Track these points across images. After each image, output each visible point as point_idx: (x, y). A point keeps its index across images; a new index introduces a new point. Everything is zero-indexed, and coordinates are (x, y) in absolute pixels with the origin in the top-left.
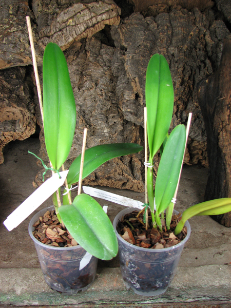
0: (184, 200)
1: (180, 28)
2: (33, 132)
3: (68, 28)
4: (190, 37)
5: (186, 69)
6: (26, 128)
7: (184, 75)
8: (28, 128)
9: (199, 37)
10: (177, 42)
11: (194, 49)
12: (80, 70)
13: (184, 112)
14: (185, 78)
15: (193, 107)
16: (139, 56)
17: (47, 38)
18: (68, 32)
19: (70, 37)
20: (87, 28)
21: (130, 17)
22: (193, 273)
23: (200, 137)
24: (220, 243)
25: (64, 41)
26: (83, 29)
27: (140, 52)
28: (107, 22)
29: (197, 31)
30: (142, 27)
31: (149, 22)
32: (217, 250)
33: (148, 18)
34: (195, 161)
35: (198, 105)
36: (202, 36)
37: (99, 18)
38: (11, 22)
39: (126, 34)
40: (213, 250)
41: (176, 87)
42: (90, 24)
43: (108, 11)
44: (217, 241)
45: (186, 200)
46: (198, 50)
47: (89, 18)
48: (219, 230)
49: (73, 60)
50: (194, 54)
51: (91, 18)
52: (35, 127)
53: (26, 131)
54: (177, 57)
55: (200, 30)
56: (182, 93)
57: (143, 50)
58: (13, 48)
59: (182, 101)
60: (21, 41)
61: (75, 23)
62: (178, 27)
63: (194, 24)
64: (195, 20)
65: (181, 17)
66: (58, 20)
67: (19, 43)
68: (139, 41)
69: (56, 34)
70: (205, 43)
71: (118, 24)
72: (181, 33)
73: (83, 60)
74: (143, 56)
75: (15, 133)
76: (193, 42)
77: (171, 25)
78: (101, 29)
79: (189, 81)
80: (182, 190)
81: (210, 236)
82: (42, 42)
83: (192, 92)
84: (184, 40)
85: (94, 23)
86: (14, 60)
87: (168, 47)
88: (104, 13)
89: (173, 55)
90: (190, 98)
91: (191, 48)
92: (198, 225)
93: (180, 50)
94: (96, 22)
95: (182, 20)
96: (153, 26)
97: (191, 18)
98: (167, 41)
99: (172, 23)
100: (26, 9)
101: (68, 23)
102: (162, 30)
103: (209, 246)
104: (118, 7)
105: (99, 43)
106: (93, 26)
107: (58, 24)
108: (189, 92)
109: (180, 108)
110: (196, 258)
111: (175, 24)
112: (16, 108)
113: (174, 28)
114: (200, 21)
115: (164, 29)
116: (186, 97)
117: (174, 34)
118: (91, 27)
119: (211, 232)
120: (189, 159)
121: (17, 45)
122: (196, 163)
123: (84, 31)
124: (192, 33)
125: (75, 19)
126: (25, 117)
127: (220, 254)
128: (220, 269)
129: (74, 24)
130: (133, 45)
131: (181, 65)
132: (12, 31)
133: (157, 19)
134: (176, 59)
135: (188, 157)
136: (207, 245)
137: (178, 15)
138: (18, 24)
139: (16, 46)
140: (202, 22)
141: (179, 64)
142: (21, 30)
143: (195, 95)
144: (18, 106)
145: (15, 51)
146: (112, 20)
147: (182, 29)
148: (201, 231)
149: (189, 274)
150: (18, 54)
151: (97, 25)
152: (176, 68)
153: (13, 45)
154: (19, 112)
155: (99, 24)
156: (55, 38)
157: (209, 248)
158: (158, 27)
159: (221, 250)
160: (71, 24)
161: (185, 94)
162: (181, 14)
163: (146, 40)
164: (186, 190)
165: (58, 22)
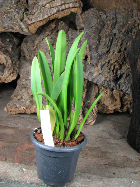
0: (113, 134)
1: (121, 19)
2: (15, 78)
3: (45, 9)
4: (128, 25)
5: (123, 44)
6: (10, 75)
7: (121, 48)
8: (12, 75)
9: (134, 26)
10: (119, 27)
11: (130, 32)
12: (52, 42)
13: (119, 70)
14: (122, 49)
15: (126, 68)
16: (91, 33)
17: (31, 15)
18: (45, 11)
19: (46, 15)
20: (58, 11)
21: (89, 10)
22: (108, 182)
23: (129, 90)
24: (136, 166)
25: (41, 17)
26: (55, 11)
27: (92, 30)
28: (73, 10)
29: (133, 21)
30: (96, 17)
31: (101, 15)
32: (133, 170)
33: (101, 12)
34: (125, 109)
35: (129, 67)
36: (137, 25)
37: (67, 6)
38: (12, 6)
39: (84, 19)
40: (130, 170)
41: (115, 53)
42: (61, 9)
43: (73, 2)
44: (134, 164)
45: (114, 134)
46: (132, 33)
47: (60, 4)
48: (137, 156)
49: (49, 35)
50: (130, 34)
51: (61, 5)
52: (16, 75)
53: (10, 76)
54: (118, 36)
55: (135, 21)
56: (119, 58)
57: (95, 30)
58: (10, 20)
59: (118, 63)
60: (16, 17)
61: (51, 7)
62: (120, 18)
63: (132, 17)
64: (132, 15)
65: (123, 12)
66: (40, 4)
67: (14, 18)
68: (92, 24)
69: (37, 12)
70: (138, 30)
71: (80, 13)
72: (122, 21)
73: (55, 36)
74: (94, 33)
75: (2, 77)
76: (130, 28)
77: (116, 17)
78: (68, 14)
79: (125, 51)
80: (112, 128)
81: (128, 160)
82: (28, 17)
83: (126, 59)
84: (123, 26)
85: (63, 9)
86: (8, 27)
87: (112, 29)
88: (70, 3)
89: (115, 35)
90: (125, 62)
91: (128, 31)
92: (120, 151)
93: (120, 32)
94: (65, 8)
95: (123, 14)
96: (104, 17)
97: (130, 13)
98: (112, 26)
99: (117, 16)
100: (24, 3)
101: (46, 6)
102: (109, 19)
103: (127, 166)
104: (80, 1)
105: (67, 27)
106: (63, 10)
107: (40, 7)
108: (124, 58)
109: (116, 68)
110: (114, 174)
111: (118, 16)
112: (2, 55)
113: (117, 19)
114: (136, 15)
115: (111, 19)
116: (121, 61)
117: (117, 23)
118: (61, 11)
119: (130, 157)
120: (120, 106)
121: (13, 20)
122: (126, 110)
123: (56, 13)
124: (130, 22)
125: (51, 4)
126: (8, 63)
127: (135, 173)
128: (133, 182)
129: (49, 7)
130: (88, 25)
131: (120, 41)
132: (11, 11)
133: (107, 13)
134: (117, 37)
135: (120, 105)
136: (125, 166)
137: (121, 11)
138: (16, 8)
139: (11, 20)
140: (137, 17)
141: (119, 40)
142: (17, 12)
143: (128, 61)
144: (4, 54)
145: (10, 22)
146: (76, 9)
147: (123, 19)
148: (122, 155)
149: (103, 182)
150: (12, 24)
151: (65, 11)
152: (116, 43)
153: (10, 19)
154: (4, 58)
155: (67, 10)
156: (36, 15)
157: (126, 168)
158: (107, 17)
159: (136, 171)
160: (48, 7)
161: (121, 59)
162: (123, 10)
163: (97, 23)
164: (116, 128)
165: (40, 6)
